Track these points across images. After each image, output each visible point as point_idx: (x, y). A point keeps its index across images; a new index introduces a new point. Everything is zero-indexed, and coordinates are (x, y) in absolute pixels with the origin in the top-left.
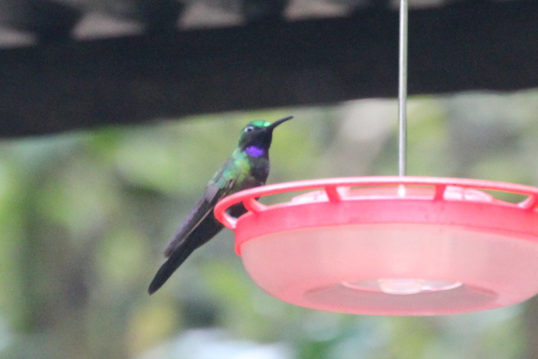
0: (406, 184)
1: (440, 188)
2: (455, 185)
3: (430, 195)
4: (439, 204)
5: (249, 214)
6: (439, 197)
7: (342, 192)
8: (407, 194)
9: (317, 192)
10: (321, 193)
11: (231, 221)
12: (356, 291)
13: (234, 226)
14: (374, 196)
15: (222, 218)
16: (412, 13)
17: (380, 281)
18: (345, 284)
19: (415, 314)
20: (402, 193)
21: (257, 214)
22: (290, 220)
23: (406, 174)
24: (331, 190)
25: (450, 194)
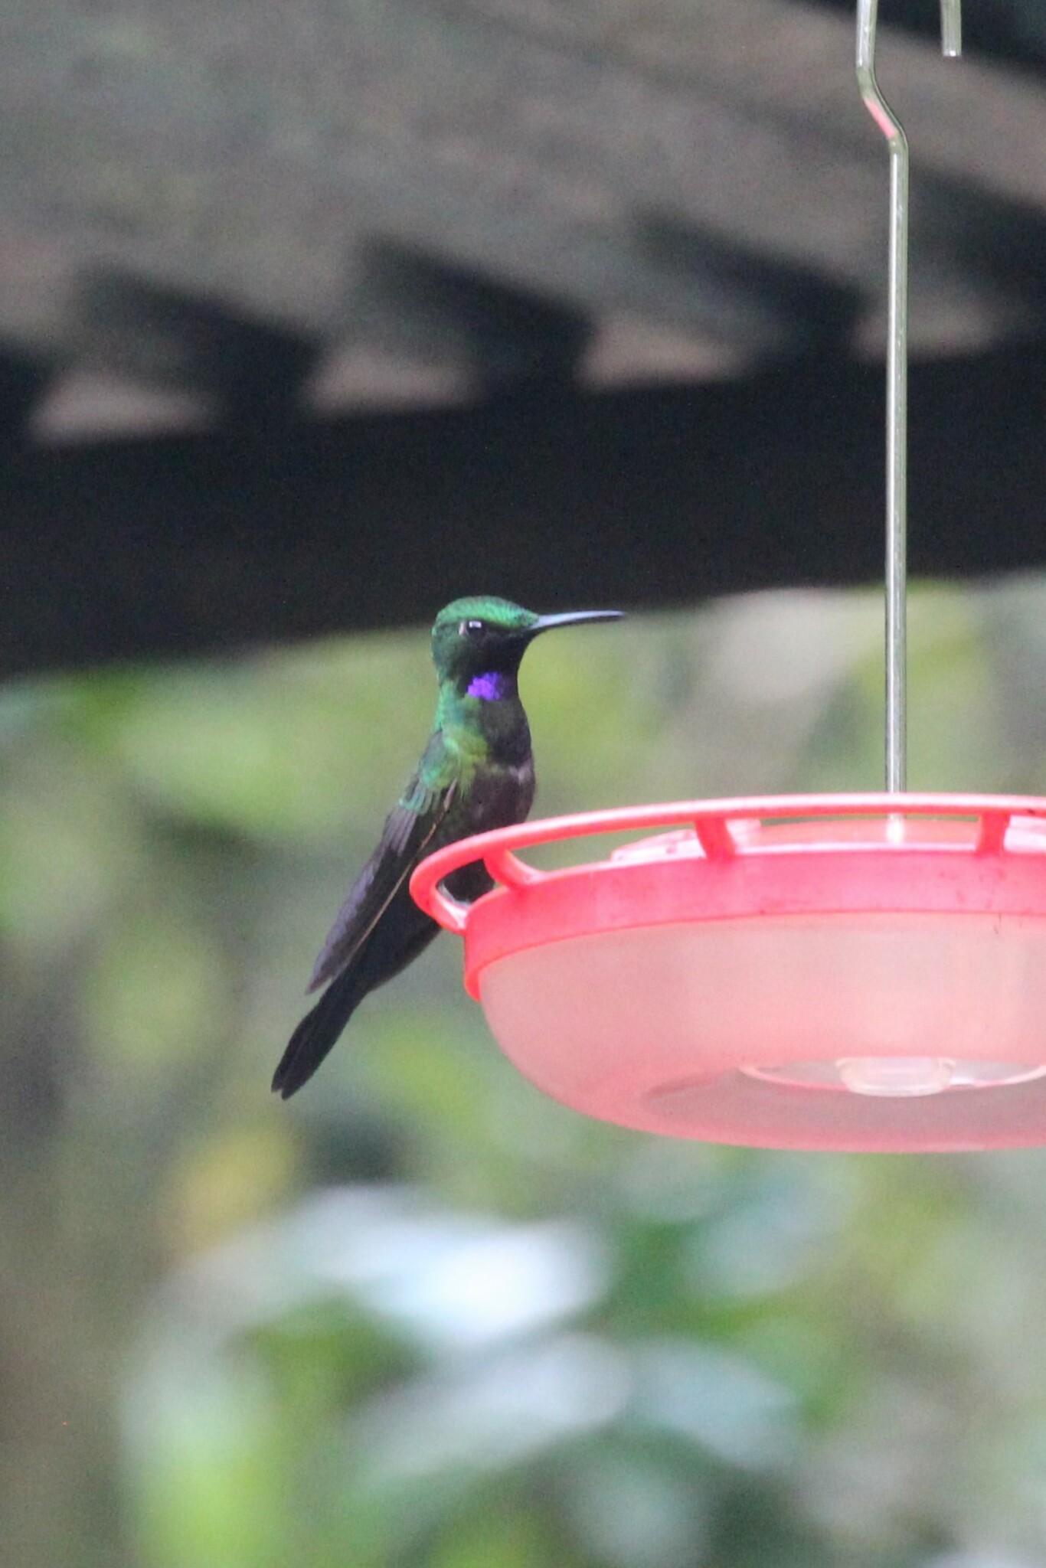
0: (905, 811)
1: (996, 822)
2: (1031, 812)
3: (968, 839)
4: (992, 862)
5: (499, 890)
6: (991, 844)
7: (740, 833)
8: (908, 838)
9: (678, 834)
10: (687, 838)
11: (454, 912)
12: (781, 1089)
13: (462, 925)
14: (823, 842)
15: (429, 902)
16: (918, 370)
17: (839, 1063)
18: (751, 1070)
19: (932, 1147)
20: (895, 833)
21: (521, 892)
22: (606, 908)
23: (904, 788)
24: (710, 829)
25: (1019, 836)
